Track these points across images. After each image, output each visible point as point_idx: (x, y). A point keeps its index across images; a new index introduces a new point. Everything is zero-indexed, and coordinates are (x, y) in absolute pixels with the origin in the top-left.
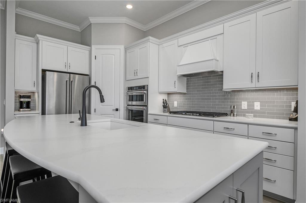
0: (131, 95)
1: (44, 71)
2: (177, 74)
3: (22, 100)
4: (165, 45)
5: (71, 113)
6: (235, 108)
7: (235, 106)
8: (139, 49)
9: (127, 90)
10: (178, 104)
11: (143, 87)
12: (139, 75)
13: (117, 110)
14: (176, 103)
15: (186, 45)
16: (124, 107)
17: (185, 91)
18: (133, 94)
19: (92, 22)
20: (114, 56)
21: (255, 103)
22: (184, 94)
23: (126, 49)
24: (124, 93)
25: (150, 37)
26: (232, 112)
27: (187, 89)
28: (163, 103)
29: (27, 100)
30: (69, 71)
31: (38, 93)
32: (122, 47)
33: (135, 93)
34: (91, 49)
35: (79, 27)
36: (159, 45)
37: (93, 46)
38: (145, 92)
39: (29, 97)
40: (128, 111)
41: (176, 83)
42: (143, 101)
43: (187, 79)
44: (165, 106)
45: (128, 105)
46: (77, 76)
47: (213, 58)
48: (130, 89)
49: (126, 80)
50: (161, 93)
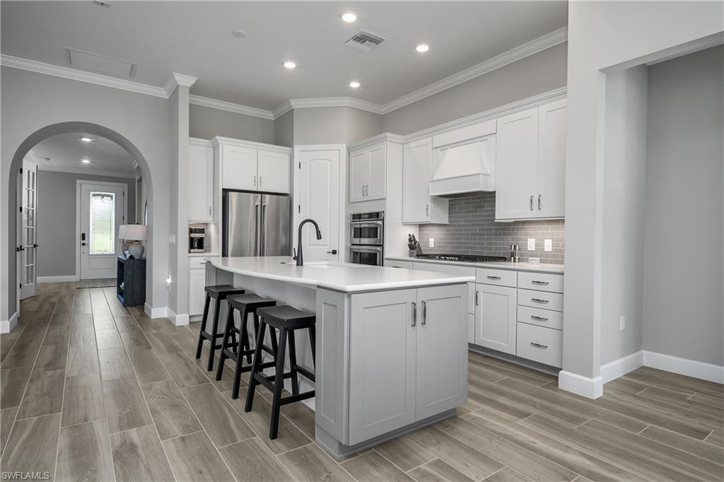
0: (358, 228)
1: (226, 191)
2: (429, 193)
3: (193, 235)
4: (412, 145)
5: (263, 255)
6: (517, 248)
7: (517, 247)
8: (371, 151)
9: (350, 219)
10: (435, 243)
11: (376, 215)
12: (369, 194)
13: (334, 252)
14: (432, 241)
15: (444, 147)
16: (347, 248)
17: (446, 221)
18: (362, 226)
19: (294, 107)
20: (329, 162)
21: (546, 240)
22: (445, 225)
23: (349, 152)
24: (346, 224)
25: (388, 134)
26: (513, 255)
27: (450, 217)
28: (410, 240)
29: (199, 235)
30: (260, 190)
31: (216, 225)
32: (343, 148)
33: (365, 224)
34: (293, 152)
35: (273, 113)
36: (403, 144)
37: (295, 146)
38: (381, 223)
39: (202, 231)
40: (352, 255)
41: (429, 208)
42: (377, 237)
43: (450, 201)
44: (413, 245)
45: (352, 245)
46: (268, 196)
47: (480, 172)
48: (357, 217)
49: (349, 202)
50: (406, 224)
